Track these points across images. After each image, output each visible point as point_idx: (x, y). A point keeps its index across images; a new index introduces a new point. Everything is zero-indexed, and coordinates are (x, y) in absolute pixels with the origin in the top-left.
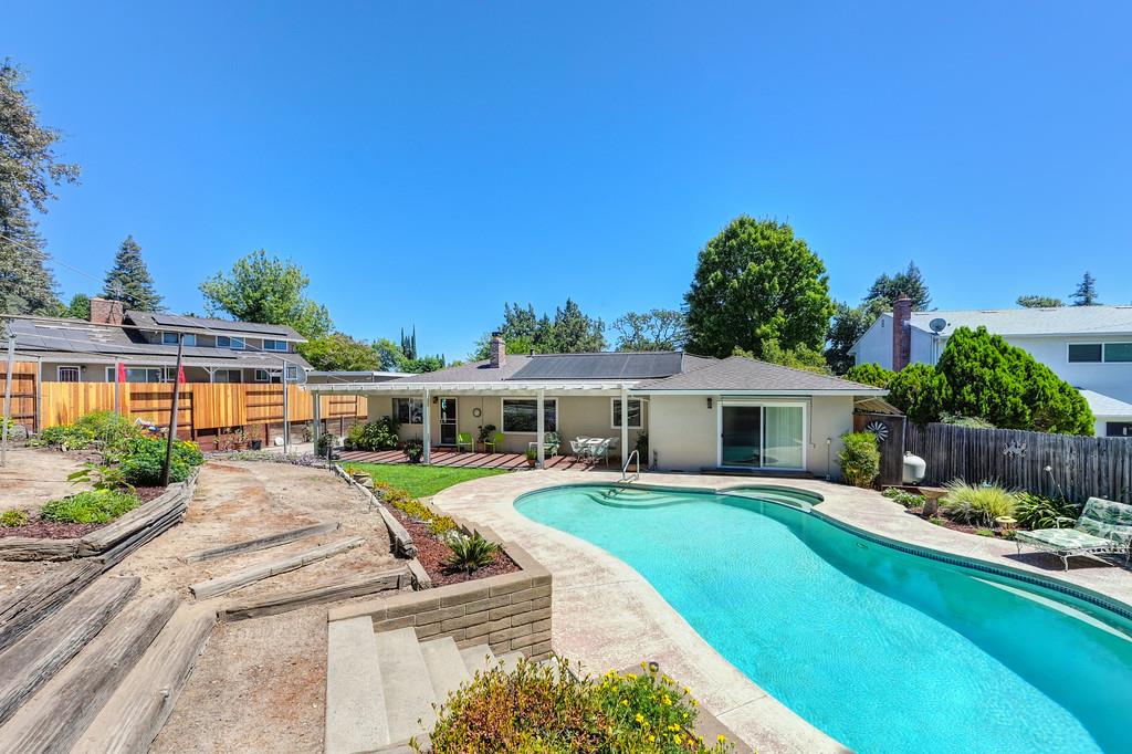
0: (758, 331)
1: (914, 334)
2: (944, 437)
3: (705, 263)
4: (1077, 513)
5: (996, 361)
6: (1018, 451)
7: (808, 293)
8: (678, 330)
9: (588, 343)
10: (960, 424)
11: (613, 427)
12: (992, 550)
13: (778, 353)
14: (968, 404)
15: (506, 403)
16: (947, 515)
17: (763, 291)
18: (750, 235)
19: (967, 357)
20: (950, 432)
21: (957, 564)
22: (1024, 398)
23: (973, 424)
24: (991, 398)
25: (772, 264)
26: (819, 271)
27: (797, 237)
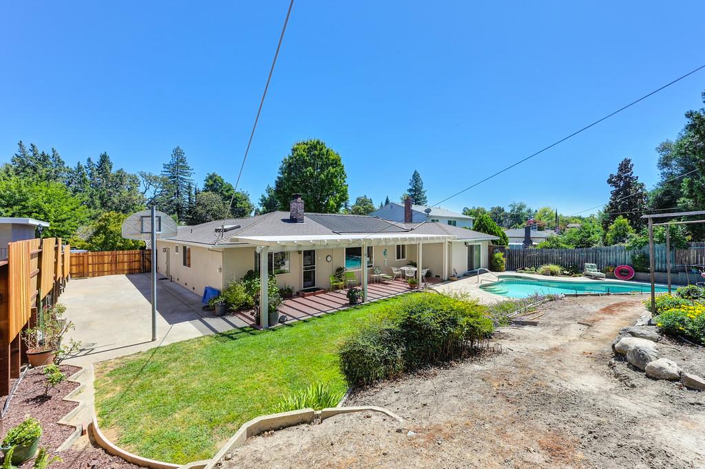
1: (414, 214)
11: (396, 259)
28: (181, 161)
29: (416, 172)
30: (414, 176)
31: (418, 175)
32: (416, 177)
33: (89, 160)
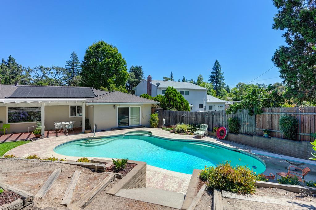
0: (108, 81)
1: (152, 86)
2: (168, 113)
3: (89, 54)
4: (199, 127)
5: (176, 95)
6: (184, 116)
7: (123, 70)
8: (64, 75)
9: (23, 78)
10: (171, 110)
11: (70, 117)
12: (190, 137)
13: (115, 88)
14: (172, 105)
15: (9, 108)
16: (177, 132)
17: (109, 68)
18: (105, 48)
19: (171, 94)
20: (169, 112)
21: (186, 141)
22: (181, 103)
23: (173, 110)
24: (176, 104)
25: (113, 59)
26: (125, 64)
27: (119, 52)
28: (76, 59)
29: (217, 61)
30: (215, 64)
31: (218, 63)
32: (217, 64)
33: (3, 60)
